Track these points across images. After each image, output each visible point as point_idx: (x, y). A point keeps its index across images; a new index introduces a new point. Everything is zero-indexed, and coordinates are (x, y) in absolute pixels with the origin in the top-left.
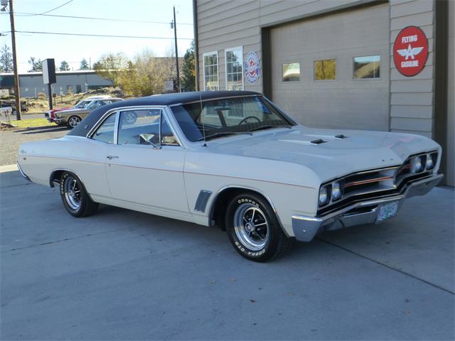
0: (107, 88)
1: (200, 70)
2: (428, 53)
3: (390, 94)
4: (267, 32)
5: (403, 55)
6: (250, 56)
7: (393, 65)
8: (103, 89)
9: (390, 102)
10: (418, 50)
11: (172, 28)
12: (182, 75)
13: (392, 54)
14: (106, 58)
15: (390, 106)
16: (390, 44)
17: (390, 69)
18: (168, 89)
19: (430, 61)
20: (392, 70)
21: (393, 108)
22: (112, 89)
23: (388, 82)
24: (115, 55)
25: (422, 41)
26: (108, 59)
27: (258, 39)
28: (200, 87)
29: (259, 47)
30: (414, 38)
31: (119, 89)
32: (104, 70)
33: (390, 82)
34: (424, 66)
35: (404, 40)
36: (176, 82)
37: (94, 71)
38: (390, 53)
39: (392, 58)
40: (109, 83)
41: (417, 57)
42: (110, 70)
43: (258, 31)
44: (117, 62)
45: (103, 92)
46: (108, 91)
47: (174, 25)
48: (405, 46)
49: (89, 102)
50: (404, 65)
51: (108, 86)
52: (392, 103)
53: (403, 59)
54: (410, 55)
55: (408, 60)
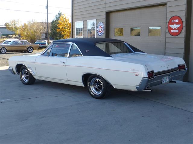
0: (12, 36)
1: (73, 29)
2: (183, 27)
3: (166, 43)
4: (108, 14)
5: (172, 27)
6: (100, 24)
7: (167, 31)
8: (10, 36)
9: (165, 47)
10: (179, 26)
11: (46, 8)
12: (50, 31)
13: (167, 26)
14: (11, 21)
15: (165, 48)
16: (166, 23)
17: (166, 33)
18: (43, 37)
19: (184, 30)
20: (167, 33)
21: (166, 49)
22: (14, 36)
23: (165, 38)
24: (16, 20)
25: (180, 22)
26: (13, 22)
27: (104, 17)
28: (73, 37)
29: (104, 20)
30: (177, 21)
31: (18, 36)
32: (10, 27)
33: (166, 38)
34: (181, 32)
35: (173, 21)
36: (47, 34)
37: (5, 27)
38: (166, 26)
39: (167, 28)
40: (13, 33)
41: (178, 28)
42: (13, 27)
43: (104, 13)
44: (17, 23)
45: (10, 37)
46: (12, 37)
47: (47, 7)
48: (173, 24)
49: (10, 41)
50: (172, 31)
51: (12, 35)
52: (166, 47)
53: (172, 29)
54: (175, 27)
55: (174, 30)
